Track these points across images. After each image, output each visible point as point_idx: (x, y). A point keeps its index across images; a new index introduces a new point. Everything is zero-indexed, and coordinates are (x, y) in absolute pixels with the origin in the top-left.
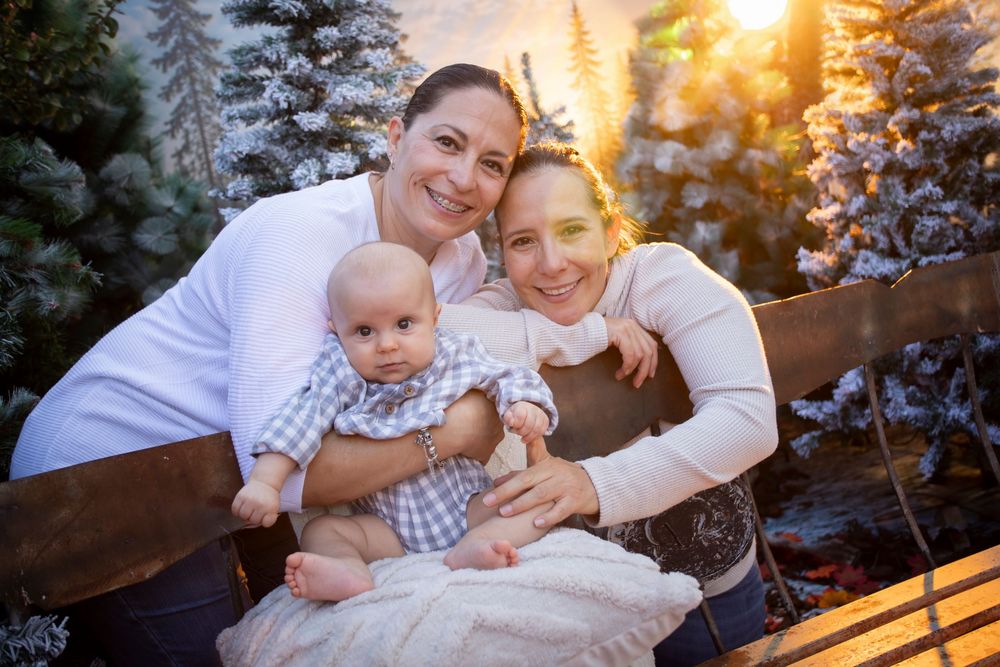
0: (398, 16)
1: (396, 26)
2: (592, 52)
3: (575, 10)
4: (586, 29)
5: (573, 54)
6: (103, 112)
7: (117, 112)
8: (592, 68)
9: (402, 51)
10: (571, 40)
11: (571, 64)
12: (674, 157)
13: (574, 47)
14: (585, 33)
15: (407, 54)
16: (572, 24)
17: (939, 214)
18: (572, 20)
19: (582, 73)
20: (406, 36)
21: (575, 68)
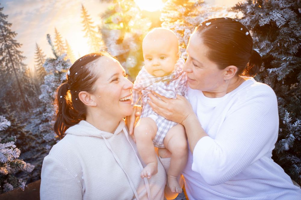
0: (7, 16)
1: (6, 20)
2: (91, 23)
3: (83, 7)
4: (88, 14)
5: (84, 24)
8: (91, 29)
9: (10, 30)
10: (83, 19)
11: (84, 28)
13: (84, 22)
14: (88, 16)
15: (12, 31)
16: (82, 13)
18: (82, 12)
19: (88, 31)
20: (10, 25)
21: (85, 30)
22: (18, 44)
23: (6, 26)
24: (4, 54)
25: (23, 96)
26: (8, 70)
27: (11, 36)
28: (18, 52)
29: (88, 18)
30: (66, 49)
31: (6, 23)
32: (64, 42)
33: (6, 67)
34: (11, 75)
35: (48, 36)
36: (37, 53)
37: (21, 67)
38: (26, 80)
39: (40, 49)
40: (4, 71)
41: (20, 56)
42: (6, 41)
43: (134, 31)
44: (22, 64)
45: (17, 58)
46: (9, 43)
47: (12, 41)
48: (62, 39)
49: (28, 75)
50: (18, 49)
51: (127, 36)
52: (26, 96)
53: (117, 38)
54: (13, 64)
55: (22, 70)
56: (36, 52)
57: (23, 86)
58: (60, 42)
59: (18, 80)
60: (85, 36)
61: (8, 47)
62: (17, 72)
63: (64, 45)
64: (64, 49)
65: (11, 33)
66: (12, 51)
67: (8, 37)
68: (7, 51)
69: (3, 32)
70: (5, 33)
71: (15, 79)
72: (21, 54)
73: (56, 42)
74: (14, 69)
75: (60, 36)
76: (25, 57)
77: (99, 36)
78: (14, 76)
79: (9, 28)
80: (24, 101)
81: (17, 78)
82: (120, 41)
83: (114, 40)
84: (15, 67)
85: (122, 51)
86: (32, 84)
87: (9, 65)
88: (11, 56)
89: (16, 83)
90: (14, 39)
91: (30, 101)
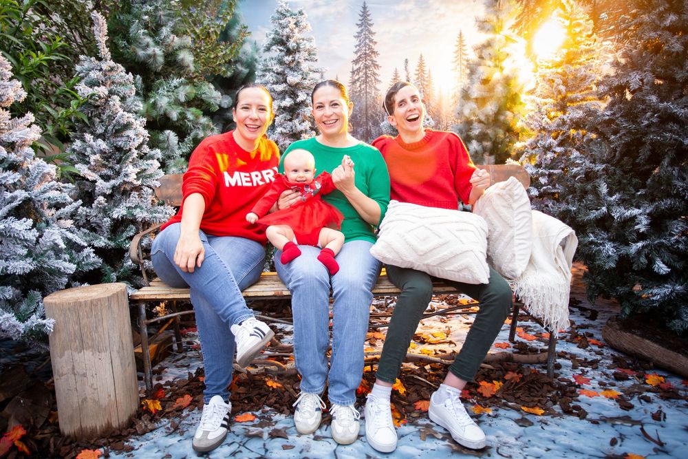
0: (374, 33)
1: (372, 38)
2: (465, 55)
3: (461, 34)
5: (455, 55)
6: (242, 71)
7: (246, 71)
10: (457, 48)
11: (454, 59)
12: (471, 110)
13: (456, 52)
14: (464, 46)
15: (375, 50)
16: (458, 41)
17: (555, 152)
18: (458, 39)
20: (376, 43)
21: (456, 61)
22: (377, 65)
23: (371, 44)
24: (361, 74)
25: (367, 124)
26: (360, 91)
27: (373, 55)
28: (375, 74)
29: (464, 48)
30: (427, 81)
31: (371, 41)
32: (427, 72)
33: (359, 89)
34: (361, 98)
35: (407, 61)
36: (395, 79)
37: (373, 92)
38: (374, 106)
39: (399, 75)
40: (356, 92)
41: (375, 79)
42: (366, 61)
43: (506, 72)
44: (376, 89)
45: (371, 81)
46: (369, 63)
47: (372, 61)
48: (425, 69)
49: (378, 102)
50: (376, 71)
51: (497, 76)
52: (370, 124)
53: (484, 77)
54: (366, 86)
55: (373, 95)
56: (393, 77)
57: (370, 112)
58: (423, 71)
59: (367, 105)
60: (453, 70)
61: (366, 67)
62: (368, 96)
63: (426, 76)
64: (424, 80)
65: (373, 52)
66: (369, 72)
67: (370, 56)
68: (364, 71)
69: (366, 50)
70: (367, 52)
71: (365, 103)
72: (377, 77)
73: (418, 70)
74: (366, 92)
75: (424, 65)
76: (380, 81)
77: (468, 71)
78: (364, 99)
79: (373, 47)
80: (367, 129)
81: (366, 102)
82: (485, 82)
83: (479, 79)
84: (368, 90)
85: (485, 94)
86: (380, 112)
87: (363, 87)
88: (367, 77)
89: (364, 108)
90: (375, 59)
91: (373, 131)
